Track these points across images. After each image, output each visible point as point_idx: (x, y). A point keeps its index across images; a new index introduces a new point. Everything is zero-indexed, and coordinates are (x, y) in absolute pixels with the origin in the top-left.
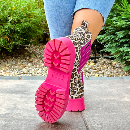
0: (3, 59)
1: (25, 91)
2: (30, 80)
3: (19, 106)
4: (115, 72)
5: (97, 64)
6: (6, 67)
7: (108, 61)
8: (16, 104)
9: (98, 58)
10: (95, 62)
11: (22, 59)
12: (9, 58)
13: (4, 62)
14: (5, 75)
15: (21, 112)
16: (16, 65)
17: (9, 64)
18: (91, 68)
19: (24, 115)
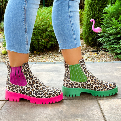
0: (45, 52)
1: (58, 70)
2: (61, 64)
3: (55, 79)
4: (109, 59)
5: (98, 55)
6: (47, 57)
7: (105, 53)
8: (52, 78)
9: (99, 51)
10: (98, 53)
11: (56, 52)
12: (48, 52)
13: (45, 54)
14: (46, 61)
15: (56, 82)
16: (52, 56)
17: (48, 55)
18: (95, 57)
19: (58, 84)
